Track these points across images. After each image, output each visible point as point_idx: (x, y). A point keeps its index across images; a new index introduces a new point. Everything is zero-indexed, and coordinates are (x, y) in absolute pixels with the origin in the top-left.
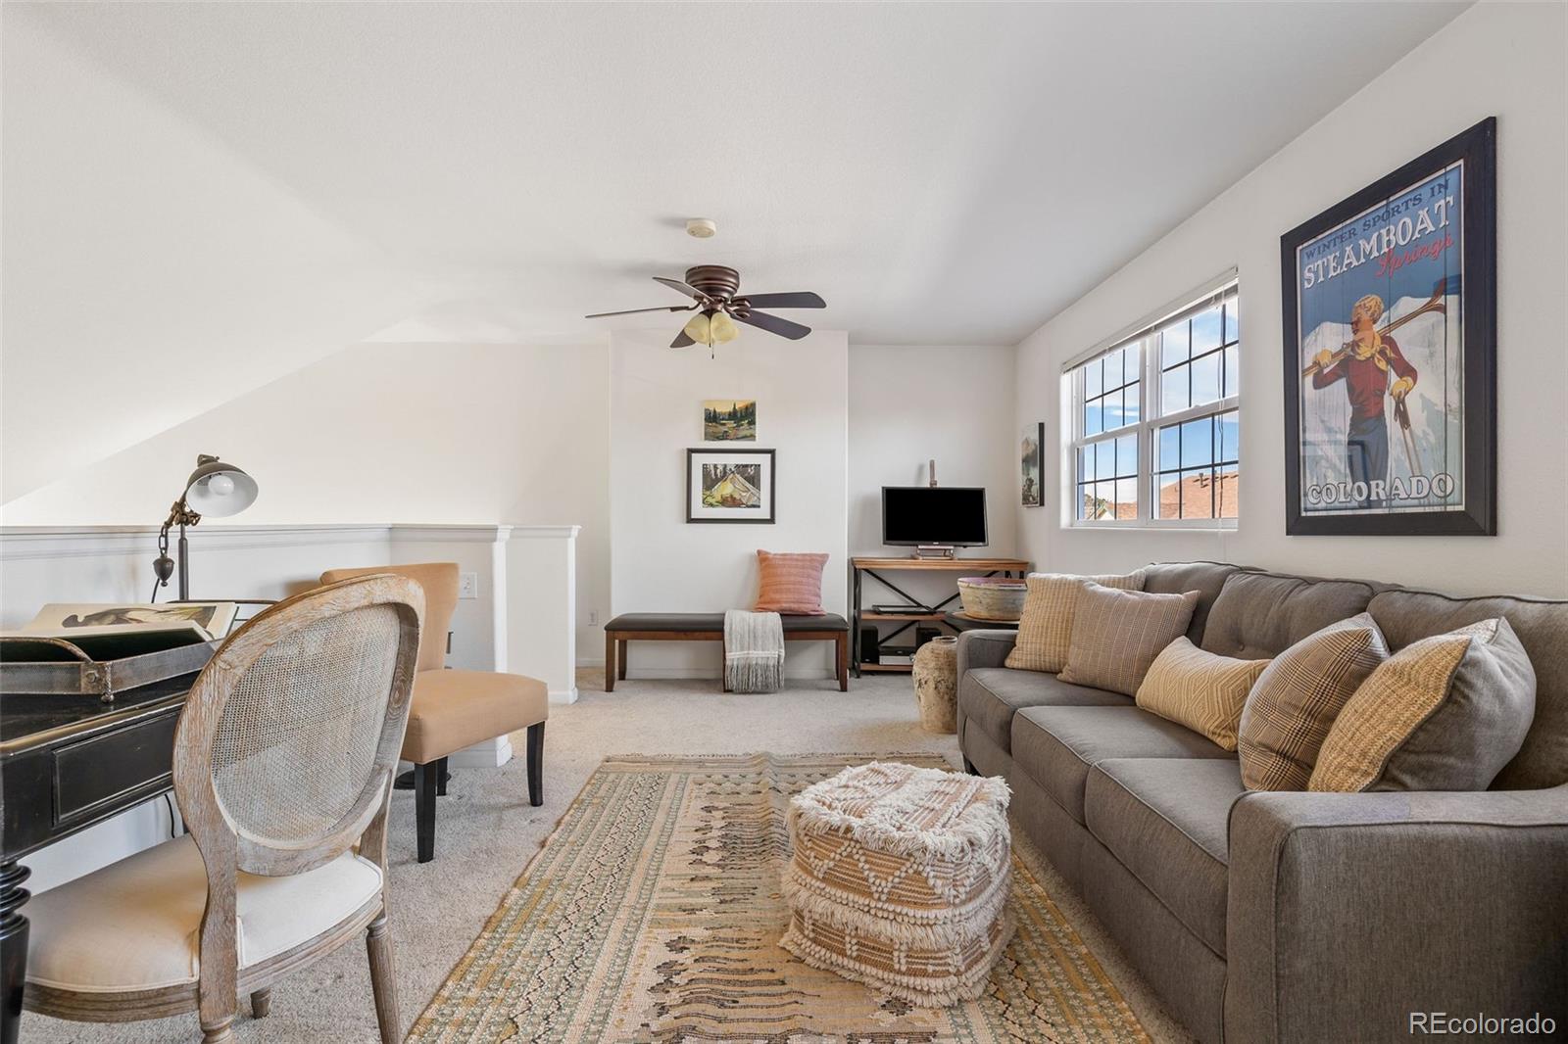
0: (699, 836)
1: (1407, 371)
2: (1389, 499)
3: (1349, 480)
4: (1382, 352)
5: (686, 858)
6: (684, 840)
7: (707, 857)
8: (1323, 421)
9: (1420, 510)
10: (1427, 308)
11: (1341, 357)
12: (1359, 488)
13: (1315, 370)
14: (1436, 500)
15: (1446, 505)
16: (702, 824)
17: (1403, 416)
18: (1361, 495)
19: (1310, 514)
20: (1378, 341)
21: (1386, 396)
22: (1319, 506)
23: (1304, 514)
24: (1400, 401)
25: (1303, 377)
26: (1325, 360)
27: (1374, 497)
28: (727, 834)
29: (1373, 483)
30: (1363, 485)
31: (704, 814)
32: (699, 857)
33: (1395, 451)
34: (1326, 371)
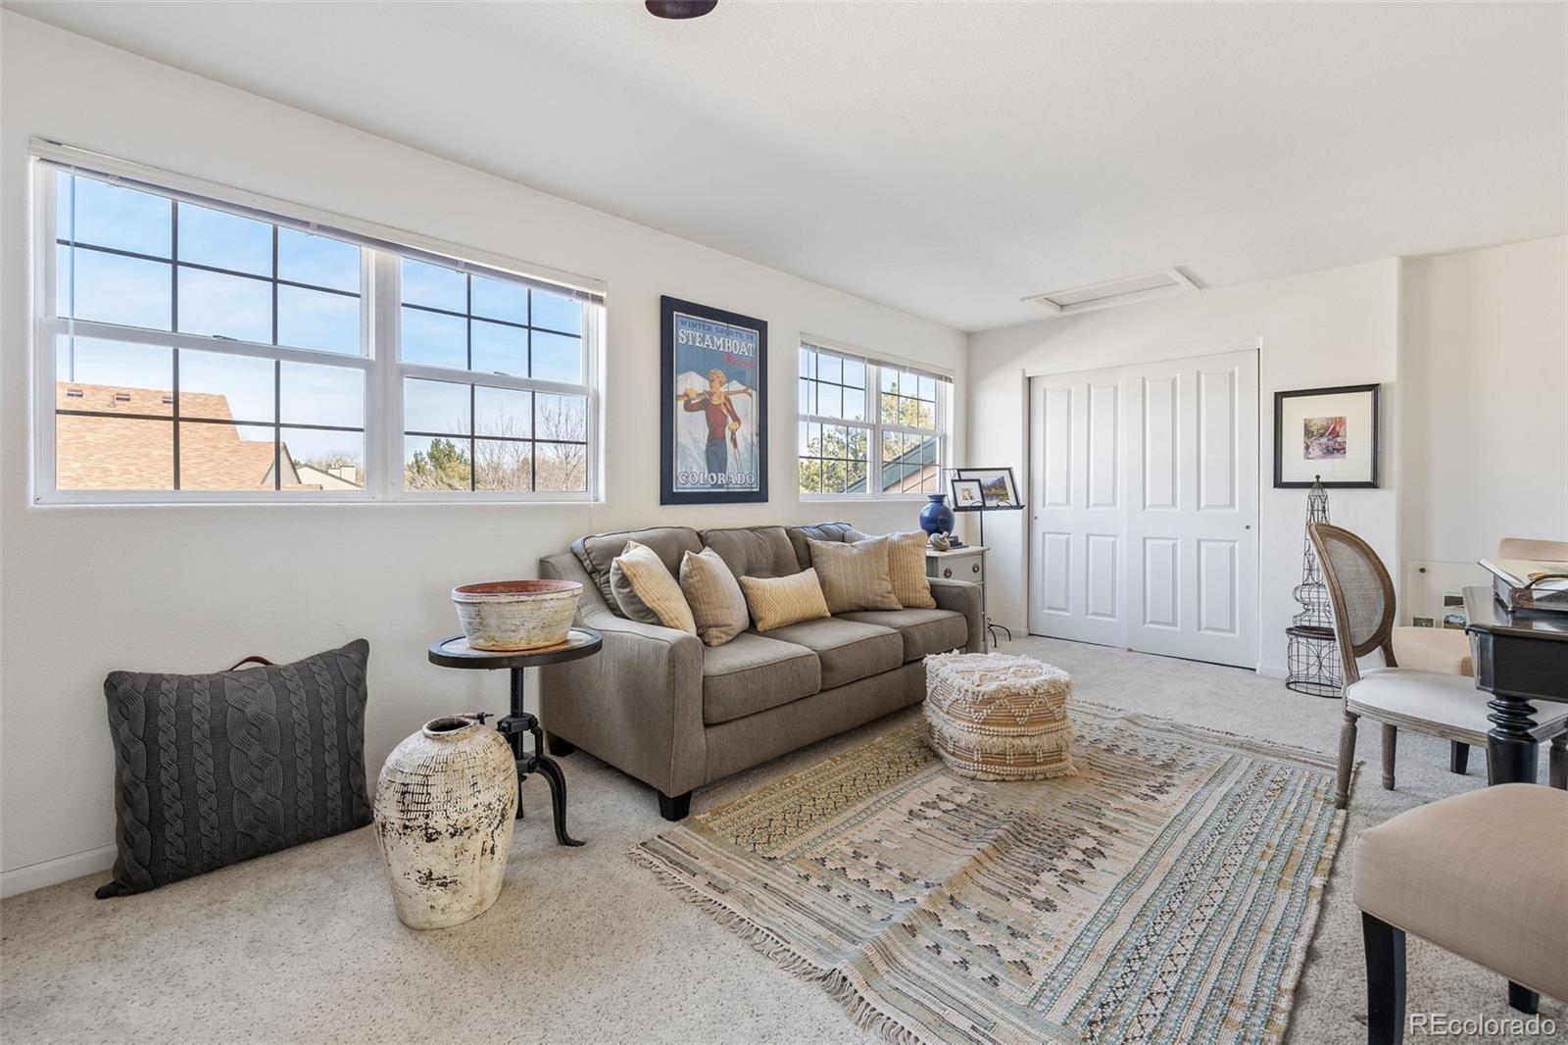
0: (1084, 873)
1: (736, 419)
2: (728, 484)
3: (706, 472)
4: (725, 404)
5: (1113, 854)
6: (1105, 876)
7: (1091, 844)
8: (690, 433)
9: (741, 490)
10: (744, 391)
11: (703, 398)
12: (712, 477)
13: (686, 398)
14: (747, 485)
15: (752, 488)
16: (1069, 887)
17: (734, 441)
18: (713, 480)
19: (679, 491)
20: (723, 398)
21: (727, 429)
22: (686, 486)
23: (675, 490)
24: (733, 434)
25: (677, 400)
26: (693, 395)
27: (720, 482)
28: (1051, 859)
29: (720, 475)
30: (714, 475)
31: (1057, 902)
32: (1099, 847)
33: (730, 459)
34: (693, 402)
